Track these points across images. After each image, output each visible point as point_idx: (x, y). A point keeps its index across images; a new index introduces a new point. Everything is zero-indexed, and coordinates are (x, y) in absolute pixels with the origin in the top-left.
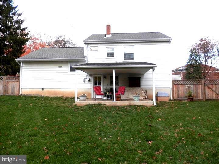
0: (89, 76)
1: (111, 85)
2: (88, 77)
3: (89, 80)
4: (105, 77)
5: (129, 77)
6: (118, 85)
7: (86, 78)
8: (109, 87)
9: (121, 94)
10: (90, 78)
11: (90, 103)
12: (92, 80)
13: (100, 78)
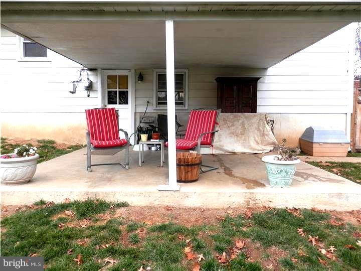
0: (89, 73)
1: (159, 103)
2: (84, 78)
3: (87, 85)
4: (141, 77)
5: (218, 80)
6: (182, 104)
7: (77, 78)
8: (152, 110)
9: (202, 144)
10: (92, 78)
11: (48, 199)
12: (98, 86)
13: (124, 80)
